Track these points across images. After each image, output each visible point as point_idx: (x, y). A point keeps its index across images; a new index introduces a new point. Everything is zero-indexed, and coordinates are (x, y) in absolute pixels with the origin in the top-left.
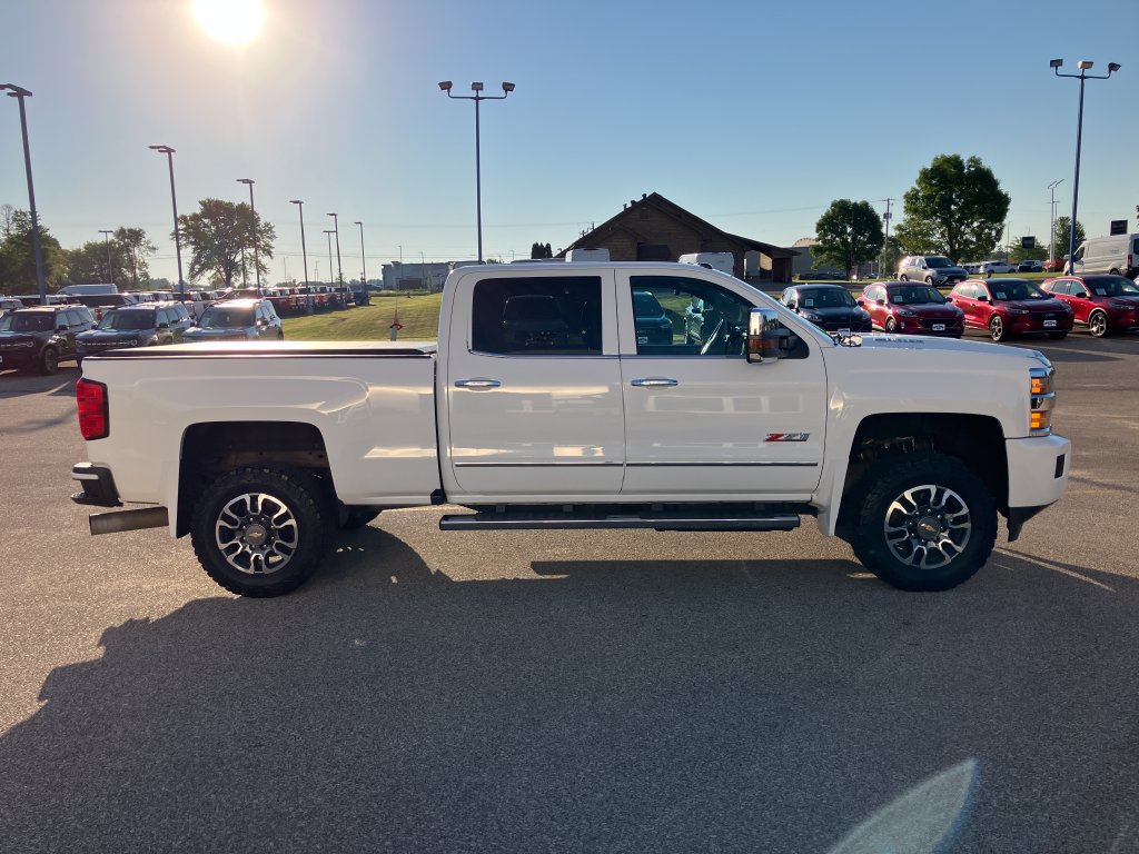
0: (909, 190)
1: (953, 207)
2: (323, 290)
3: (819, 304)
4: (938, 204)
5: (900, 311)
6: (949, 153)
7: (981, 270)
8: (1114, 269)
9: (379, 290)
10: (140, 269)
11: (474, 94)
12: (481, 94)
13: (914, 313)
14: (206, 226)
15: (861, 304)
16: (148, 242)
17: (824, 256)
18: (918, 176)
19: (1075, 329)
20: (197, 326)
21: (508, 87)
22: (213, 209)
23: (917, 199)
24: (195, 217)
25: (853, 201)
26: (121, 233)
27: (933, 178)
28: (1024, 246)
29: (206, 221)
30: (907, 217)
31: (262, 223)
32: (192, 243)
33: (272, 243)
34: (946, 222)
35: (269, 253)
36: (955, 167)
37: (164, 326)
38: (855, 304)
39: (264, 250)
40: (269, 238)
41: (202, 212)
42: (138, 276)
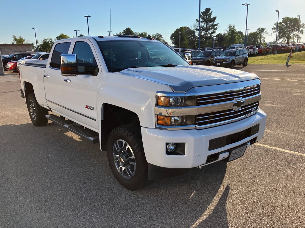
10: (263, 39)
16: (266, 31)
22: (286, 20)
24: (280, 23)
26: (259, 29)
29: (283, 24)
31: (301, 23)
32: (278, 31)
35: (302, 33)
39: (301, 32)
40: (303, 28)
41: (283, 21)
42: (262, 41)
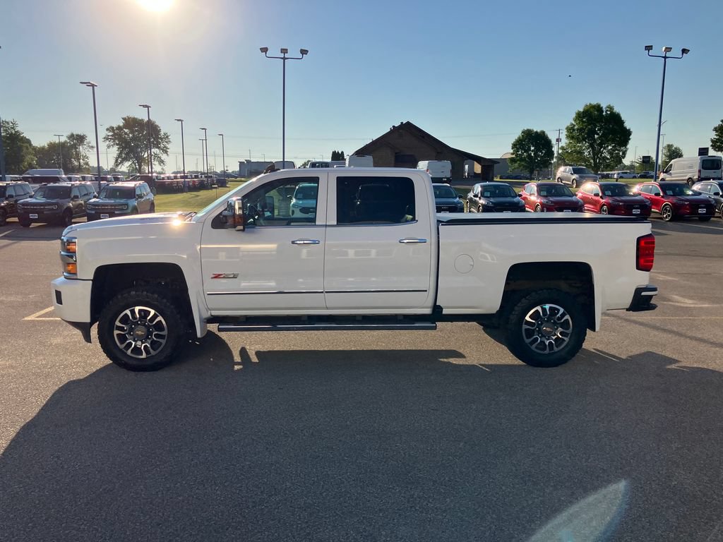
0: (569, 125)
1: (596, 136)
2: (196, 177)
3: (493, 195)
4: (587, 134)
5: (544, 201)
6: (594, 103)
7: (615, 176)
8: (689, 178)
9: (236, 177)
10: (83, 160)
11: (282, 55)
12: (286, 56)
13: (552, 202)
14: (126, 134)
15: (520, 196)
16: (89, 143)
17: (516, 165)
18: (574, 116)
19: (652, 215)
20: (97, 198)
21: (304, 52)
22: (131, 123)
23: (574, 130)
24: (119, 128)
25: (535, 130)
26: (72, 137)
27: (584, 117)
28: (643, 162)
29: (126, 130)
30: (567, 141)
31: (162, 133)
32: (117, 144)
33: (168, 146)
34: (591, 146)
35: (166, 152)
36: (597, 111)
37: (76, 197)
38: (516, 196)
39: (163, 150)
40: (166, 142)
41: (124, 125)
42: (82, 164)
